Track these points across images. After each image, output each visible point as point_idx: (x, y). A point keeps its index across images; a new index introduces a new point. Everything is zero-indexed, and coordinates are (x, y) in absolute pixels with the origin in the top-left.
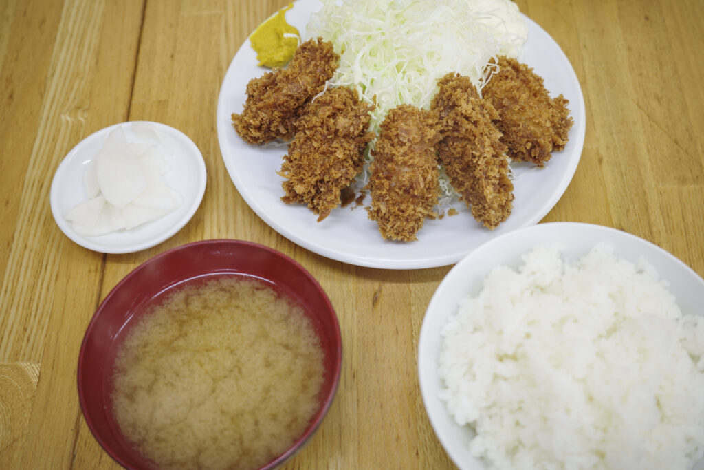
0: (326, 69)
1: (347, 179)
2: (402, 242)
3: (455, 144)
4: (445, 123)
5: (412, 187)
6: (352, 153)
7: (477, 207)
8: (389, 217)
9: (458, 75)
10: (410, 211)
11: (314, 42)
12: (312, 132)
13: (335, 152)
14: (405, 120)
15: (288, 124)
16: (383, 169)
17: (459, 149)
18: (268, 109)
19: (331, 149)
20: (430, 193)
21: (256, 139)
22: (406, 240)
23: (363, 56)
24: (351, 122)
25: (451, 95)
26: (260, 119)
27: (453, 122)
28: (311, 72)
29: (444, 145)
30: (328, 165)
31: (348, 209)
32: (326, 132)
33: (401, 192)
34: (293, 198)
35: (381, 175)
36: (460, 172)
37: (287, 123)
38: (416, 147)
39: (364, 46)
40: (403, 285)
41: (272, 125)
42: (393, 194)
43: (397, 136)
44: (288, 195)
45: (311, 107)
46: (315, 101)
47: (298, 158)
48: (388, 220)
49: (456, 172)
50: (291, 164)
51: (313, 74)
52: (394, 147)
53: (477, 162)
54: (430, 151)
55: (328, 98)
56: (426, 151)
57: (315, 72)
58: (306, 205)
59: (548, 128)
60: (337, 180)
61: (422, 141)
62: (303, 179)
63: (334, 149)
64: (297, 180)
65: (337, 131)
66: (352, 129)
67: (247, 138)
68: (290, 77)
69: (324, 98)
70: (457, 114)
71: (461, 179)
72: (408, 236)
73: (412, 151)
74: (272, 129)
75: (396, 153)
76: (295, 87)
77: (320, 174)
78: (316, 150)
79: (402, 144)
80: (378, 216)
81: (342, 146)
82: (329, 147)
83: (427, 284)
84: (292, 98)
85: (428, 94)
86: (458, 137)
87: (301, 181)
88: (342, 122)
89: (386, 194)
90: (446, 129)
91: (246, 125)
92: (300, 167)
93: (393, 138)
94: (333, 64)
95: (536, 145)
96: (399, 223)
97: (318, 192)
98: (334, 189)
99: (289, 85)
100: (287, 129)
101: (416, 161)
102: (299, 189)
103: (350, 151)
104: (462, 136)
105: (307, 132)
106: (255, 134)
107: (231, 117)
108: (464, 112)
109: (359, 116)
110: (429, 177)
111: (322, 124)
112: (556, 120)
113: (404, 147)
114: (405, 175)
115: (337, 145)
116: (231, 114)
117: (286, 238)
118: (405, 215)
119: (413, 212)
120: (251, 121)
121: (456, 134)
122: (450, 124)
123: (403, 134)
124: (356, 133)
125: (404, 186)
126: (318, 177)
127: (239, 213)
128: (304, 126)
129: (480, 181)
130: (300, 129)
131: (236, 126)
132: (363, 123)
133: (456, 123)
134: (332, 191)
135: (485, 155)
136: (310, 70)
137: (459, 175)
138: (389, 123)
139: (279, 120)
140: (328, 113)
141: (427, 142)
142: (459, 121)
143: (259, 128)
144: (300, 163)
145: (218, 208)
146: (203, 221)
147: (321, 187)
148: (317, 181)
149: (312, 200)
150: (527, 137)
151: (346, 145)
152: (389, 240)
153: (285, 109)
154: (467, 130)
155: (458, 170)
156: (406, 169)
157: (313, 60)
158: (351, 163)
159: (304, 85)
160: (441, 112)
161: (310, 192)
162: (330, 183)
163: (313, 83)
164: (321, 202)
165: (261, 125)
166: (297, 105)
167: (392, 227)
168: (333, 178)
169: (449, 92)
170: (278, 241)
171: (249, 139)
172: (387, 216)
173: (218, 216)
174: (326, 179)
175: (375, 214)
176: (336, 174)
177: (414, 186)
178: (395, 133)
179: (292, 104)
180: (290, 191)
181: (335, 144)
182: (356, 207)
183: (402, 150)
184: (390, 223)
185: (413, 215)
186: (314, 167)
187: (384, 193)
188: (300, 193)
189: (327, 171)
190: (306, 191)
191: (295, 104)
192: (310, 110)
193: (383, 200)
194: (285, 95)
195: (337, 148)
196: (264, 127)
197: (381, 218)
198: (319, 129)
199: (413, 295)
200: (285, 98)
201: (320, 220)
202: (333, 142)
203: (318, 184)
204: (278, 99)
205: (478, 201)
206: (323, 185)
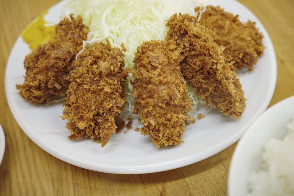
0: (81, 35)
1: (118, 107)
2: (173, 146)
3: (194, 60)
4: (182, 47)
5: (171, 99)
6: (116, 87)
7: (224, 103)
8: (159, 128)
9: (180, 14)
10: (175, 119)
11: (68, 19)
12: (81, 79)
13: (103, 89)
14: (152, 50)
15: (62, 80)
16: (145, 91)
17: (198, 63)
18: (42, 72)
19: (99, 88)
20: (186, 102)
21: (38, 98)
22: (176, 143)
23: (106, 17)
24: (110, 63)
25: (180, 26)
26: (38, 80)
27: (188, 44)
28: (70, 39)
29: (184, 64)
30: (100, 100)
31: (122, 134)
32: (93, 76)
33: (164, 106)
34: (78, 134)
35: (144, 96)
36: (203, 81)
37: (60, 80)
38: (166, 68)
39: (105, 9)
40: (180, 181)
41: (49, 84)
42: (158, 109)
43: (149, 63)
44: (73, 133)
45: (76, 63)
46: (78, 58)
47: (74, 101)
48: (158, 131)
49: (199, 82)
50: (70, 108)
51: (72, 40)
52: (149, 72)
53: (216, 68)
54: (177, 69)
55: (88, 52)
56: (173, 70)
57: (73, 38)
58: (89, 138)
59: (250, 41)
60: (110, 110)
61: (169, 63)
62: (82, 117)
63: (102, 87)
64: (78, 119)
65: (100, 73)
66: (112, 68)
67: (31, 99)
68: (55, 45)
69: (84, 53)
70: (190, 37)
71: (204, 86)
72: (177, 140)
73: (164, 72)
74: (49, 87)
75: (153, 76)
76: (60, 51)
77: (95, 109)
78: (88, 91)
79: (155, 68)
80: (149, 129)
81: (107, 83)
82: (97, 86)
83: (198, 175)
84: (60, 60)
85: (162, 33)
86: (195, 55)
87: (81, 118)
88: (103, 65)
89: (152, 110)
90: (184, 51)
91: (28, 88)
92: (78, 107)
93: (147, 65)
94: (85, 30)
95: (246, 54)
96: (168, 131)
97: (97, 124)
98: (109, 118)
99: (55, 51)
100: (61, 85)
101: (169, 78)
102: (81, 125)
103: (114, 85)
104: (198, 53)
105: (78, 80)
106: (37, 93)
107: (16, 88)
108: (195, 33)
109: (115, 57)
110: (182, 89)
111: (88, 71)
112: (253, 35)
113: (157, 70)
114: (163, 91)
115: (104, 83)
116: (15, 85)
117: (79, 168)
118: (172, 123)
119: (177, 119)
120: (31, 84)
121: (193, 53)
122: (187, 46)
123: (154, 60)
124: (117, 70)
125: (164, 100)
126: (94, 112)
127: (38, 159)
128: (74, 77)
129: (222, 82)
130: (71, 80)
131: (21, 93)
132: (119, 62)
133: (191, 45)
134: (108, 119)
135: (221, 61)
136: (69, 37)
137: (203, 84)
138: (140, 56)
139: (53, 78)
140: (90, 61)
141: (173, 62)
142: (193, 42)
143: (38, 88)
144: (77, 104)
145: (20, 160)
146: (9, 173)
147: (98, 119)
148: (94, 116)
149: (94, 132)
150: (238, 50)
151: (110, 81)
152: (162, 147)
153: (56, 70)
154: (201, 47)
155: (201, 80)
156: (163, 87)
157: (69, 30)
158: (117, 94)
159: (67, 49)
160: (176, 40)
161: (90, 126)
162: (105, 114)
163: (73, 47)
164: (101, 131)
165: (40, 85)
166: (65, 64)
167: (163, 136)
168: (107, 109)
169: (179, 24)
170: (73, 172)
171: (33, 99)
172: (157, 127)
173: (21, 166)
174: (101, 111)
175: (147, 129)
176: (108, 105)
177: (173, 98)
178: (148, 61)
179: (61, 65)
180: (74, 130)
181: (102, 83)
182: (127, 131)
183: (156, 72)
184: (161, 132)
185: (177, 122)
186: (89, 105)
187: (150, 109)
188: (83, 128)
189: (100, 105)
190: (87, 126)
191: (63, 64)
192: (75, 65)
193: (151, 116)
194: (54, 59)
195: (103, 86)
196: (43, 85)
197: (153, 131)
198: (86, 75)
199: (191, 187)
200: (54, 61)
201: (103, 146)
202: (99, 82)
203: (95, 117)
204: (49, 63)
205: (223, 99)
206: (100, 117)
